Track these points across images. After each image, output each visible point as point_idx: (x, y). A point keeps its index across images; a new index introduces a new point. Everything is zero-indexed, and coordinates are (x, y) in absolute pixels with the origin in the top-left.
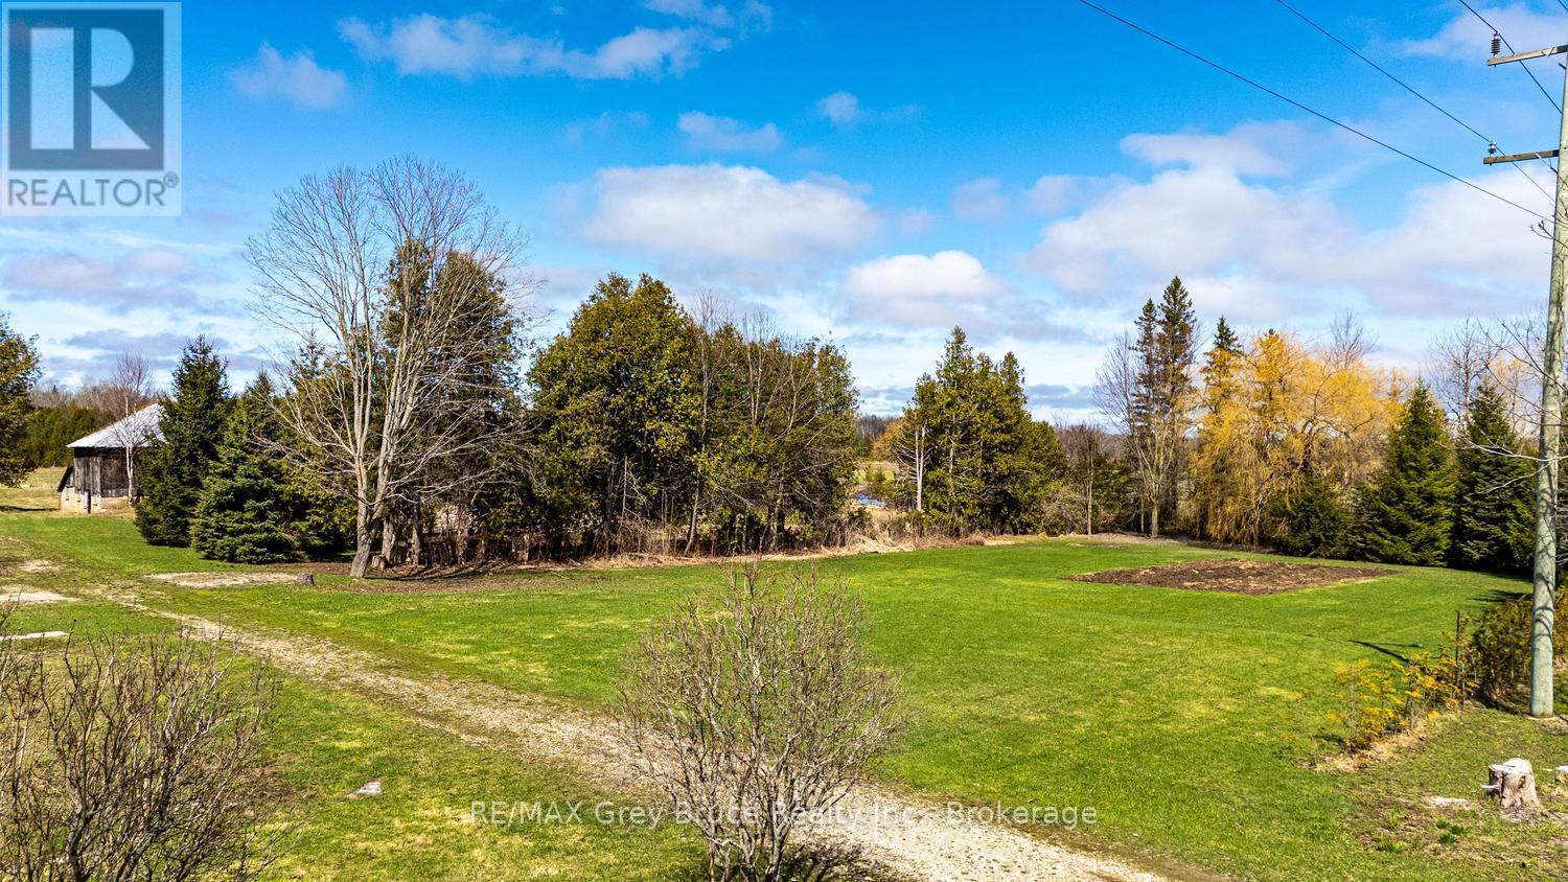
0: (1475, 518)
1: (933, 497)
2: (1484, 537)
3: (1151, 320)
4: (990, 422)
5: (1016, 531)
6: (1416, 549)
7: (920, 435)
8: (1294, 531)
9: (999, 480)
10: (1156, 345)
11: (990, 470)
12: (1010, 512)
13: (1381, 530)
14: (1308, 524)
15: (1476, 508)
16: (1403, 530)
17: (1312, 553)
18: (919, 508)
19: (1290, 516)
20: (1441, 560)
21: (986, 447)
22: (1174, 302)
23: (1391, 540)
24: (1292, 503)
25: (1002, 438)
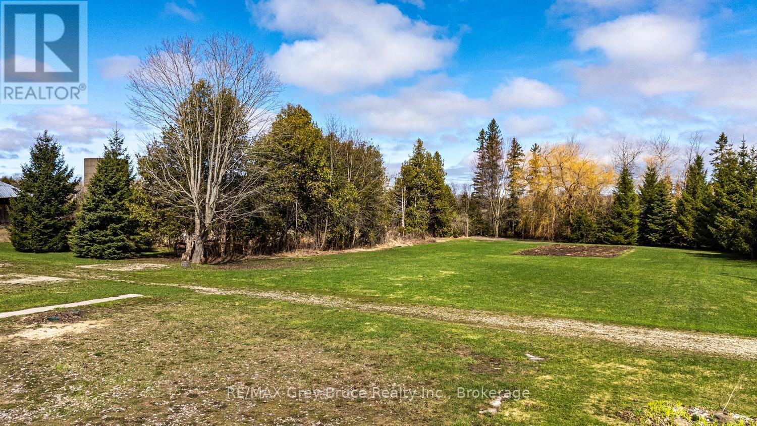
0: (653, 224)
1: (409, 221)
2: (656, 231)
3: (483, 138)
4: (433, 184)
5: (441, 236)
6: (626, 238)
7: (404, 191)
8: (573, 231)
9: (435, 211)
10: (485, 150)
11: (433, 207)
12: (438, 227)
13: (611, 230)
14: (579, 229)
15: (654, 220)
16: (620, 230)
17: (580, 241)
18: (403, 226)
19: (571, 225)
20: (636, 243)
21: (431, 197)
22: (493, 130)
23: (615, 234)
24: (573, 220)
25: (438, 192)
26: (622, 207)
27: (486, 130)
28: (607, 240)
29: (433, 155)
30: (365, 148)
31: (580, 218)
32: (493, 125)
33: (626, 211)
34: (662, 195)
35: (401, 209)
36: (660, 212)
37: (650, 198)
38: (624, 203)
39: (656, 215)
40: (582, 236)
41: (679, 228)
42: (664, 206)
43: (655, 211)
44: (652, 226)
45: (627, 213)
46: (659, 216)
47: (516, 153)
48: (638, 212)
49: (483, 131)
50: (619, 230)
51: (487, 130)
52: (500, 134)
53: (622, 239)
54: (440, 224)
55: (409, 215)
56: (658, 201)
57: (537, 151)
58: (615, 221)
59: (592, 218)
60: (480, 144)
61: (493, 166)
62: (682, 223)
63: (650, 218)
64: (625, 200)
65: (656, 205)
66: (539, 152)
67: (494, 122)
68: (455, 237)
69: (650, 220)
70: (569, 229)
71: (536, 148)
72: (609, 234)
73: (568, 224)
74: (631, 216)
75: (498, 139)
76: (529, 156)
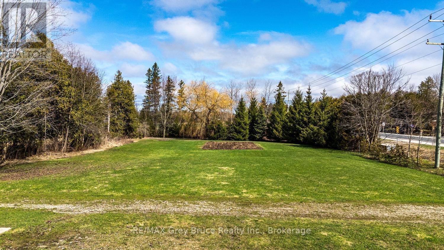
1: (112, 127)
2: (259, 133)
3: (149, 74)
4: (128, 102)
6: (243, 137)
8: (215, 133)
9: (129, 121)
10: (151, 82)
11: (127, 118)
12: (129, 132)
13: (235, 132)
14: (219, 132)
15: (258, 126)
17: (219, 139)
18: (108, 131)
20: (248, 139)
21: (126, 111)
22: (155, 70)
23: (237, 135)
24: (215, 126)
25: (130, 108)
26: (241, 120)
27: (151, 69)
28: (233, 138)
29: (126, 82)
31: (219, 125)
32: (155, 66)
33: (243, 121)
34: (262, 113)
35: (107, 119)
36: (261, 122)
37: (254, 115)
38: (242, 117)
39: (259, 124)
40: (220, 136)
41: (275, 131)
42: (263, 119)
43: (259, 122)
44: (258, 130)
45: (244, 123)
46: (261, 125)
47: (169, 86)
48: (249, 122)
49: (149, 69)
50: (239, 132)
52: (160, 73)
53: (241, 137)
54: (131, 129)
55: (112, 123)
56: (260, 116)
57: (183, 84)
58: (238, 128)
59: (224, 125)
60: (148, 78)
61: (155, 92)
62: (276, 129)
63: (256, 126)
64: (242, 115)
65: (259, 119)
66: (183, 85)
67: (156, 64)
68: (140, 138)
69: (256, 127)
70: (213, 132)
71: (181, 84)
72: (234, 135)
73: (213, 129)
74: (246, 124)
75: (159, 75)
76: (177, 88)
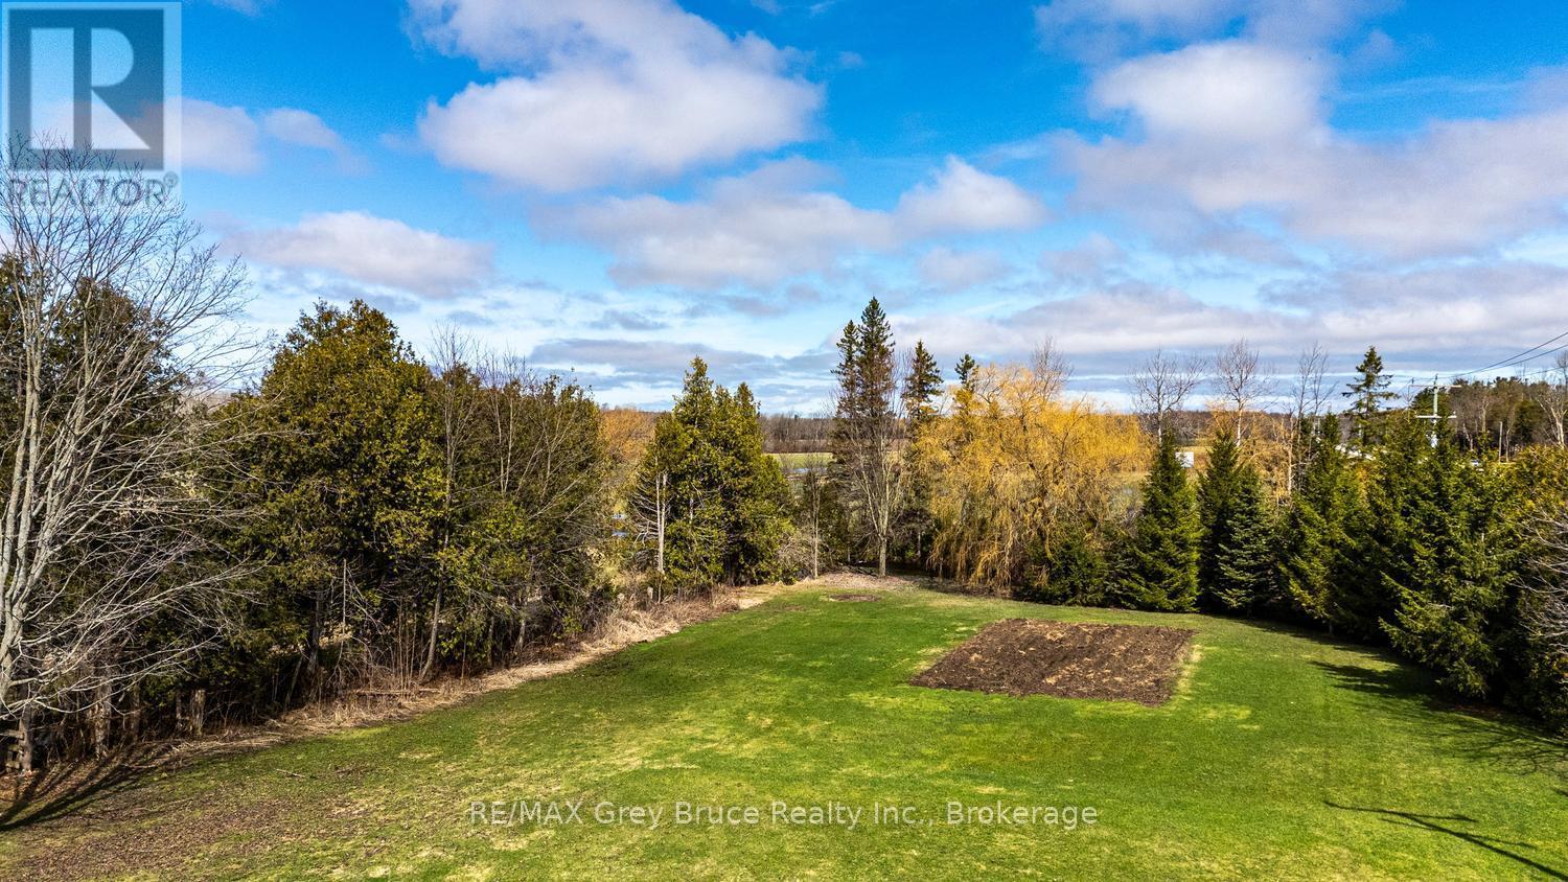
0: (1232, 566)
1: (675, 554)
2: (1239, 585)
3: (852, 341)
4: (733, 464)
5: (753, 582)
6: (1172, 596)
7: (661, 484)
8: (1052, 579)
9: (737, 527)
10: (856, 368)
11: (733, 518)
12: (746, 561)
13: (1137, 576)
14: (1067, 572)
15: (1233, 557)
16: (1158, 577)
17: (1070, 601)
18: (660, 569)
19: (1049, 563)
20: (1194, 606)
21: (727, 493)
22: (872, 323)
23: (1147, 587)
24: (1052, 550)
25: (746, 481)
26: (1162, 524)
27: (858, 322)
28: (1131, 600)
29: (733, 392)
30: (557, 392)
31: (1068, 547)
32: (873, 312)
33: (1171, 532)
34: (1250, 501)
35: (654, 528)
36: (1247, 540)
37: (1224, 503)
38: (1166, 514)
39: (1239, 547)
40: (1074, 588)
41: (1295, 587)
42: (1255, 526)
43: (1237, 537)
44: (1231, 573)
45: (1174, 538)
46: (1245, 550)
47: (924, 377)
48: (1199, 534)
49: (851, 326)
50: (1155, 576)
51: (862, 324)
52: (889, 333)
53: (1164, 598)
54: (752, 554)
55: (673, 540)
56: (1242, 513)
57: (971, 371)
58: (1147, 557)
59: (1096, 545)
60: (844, 355)
61: (875, 403)
62: (1299, 574)
63: (1224, 553)
64: (1168, 506)
65: (1237, 523)
66: (974, 374)
67: (874, 304)
68: (788, 582)
69: (1226, 557)
70: (1044, 571)
71: (968, 366)
72: (1135, 585)
73: (1042, 560)
74: (1183, 545)
75: (885, 344)
76: (952, 382)
